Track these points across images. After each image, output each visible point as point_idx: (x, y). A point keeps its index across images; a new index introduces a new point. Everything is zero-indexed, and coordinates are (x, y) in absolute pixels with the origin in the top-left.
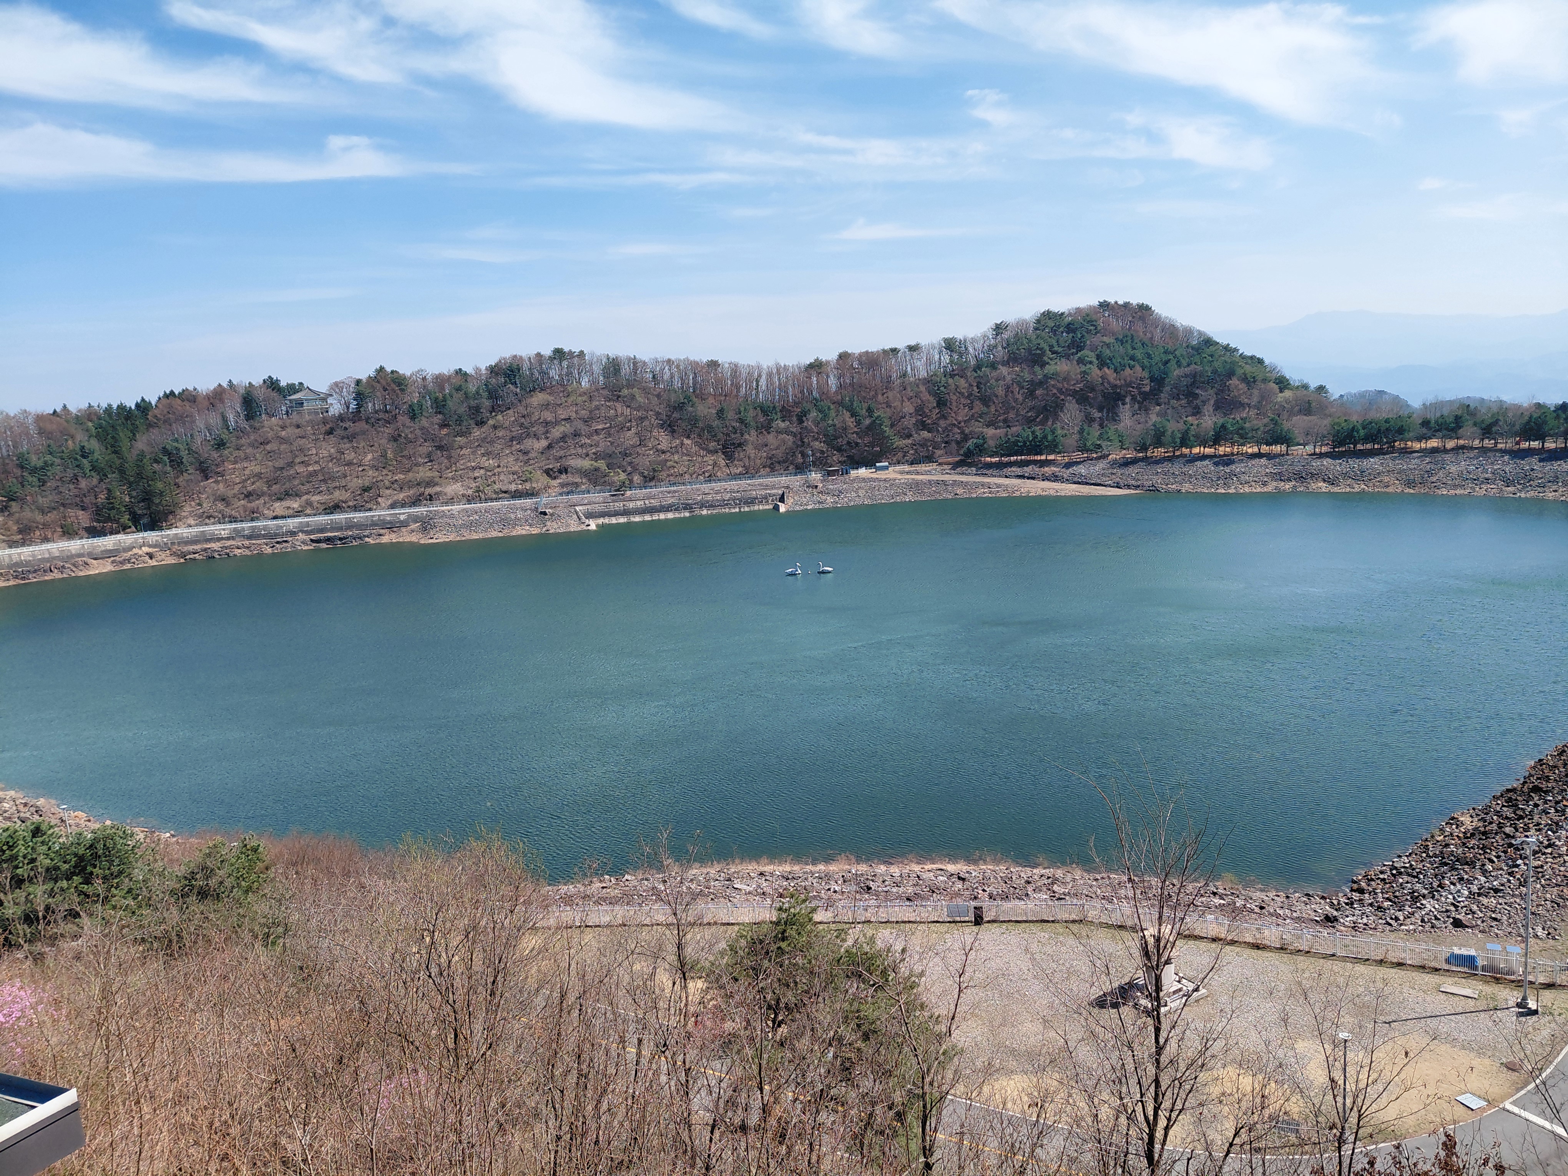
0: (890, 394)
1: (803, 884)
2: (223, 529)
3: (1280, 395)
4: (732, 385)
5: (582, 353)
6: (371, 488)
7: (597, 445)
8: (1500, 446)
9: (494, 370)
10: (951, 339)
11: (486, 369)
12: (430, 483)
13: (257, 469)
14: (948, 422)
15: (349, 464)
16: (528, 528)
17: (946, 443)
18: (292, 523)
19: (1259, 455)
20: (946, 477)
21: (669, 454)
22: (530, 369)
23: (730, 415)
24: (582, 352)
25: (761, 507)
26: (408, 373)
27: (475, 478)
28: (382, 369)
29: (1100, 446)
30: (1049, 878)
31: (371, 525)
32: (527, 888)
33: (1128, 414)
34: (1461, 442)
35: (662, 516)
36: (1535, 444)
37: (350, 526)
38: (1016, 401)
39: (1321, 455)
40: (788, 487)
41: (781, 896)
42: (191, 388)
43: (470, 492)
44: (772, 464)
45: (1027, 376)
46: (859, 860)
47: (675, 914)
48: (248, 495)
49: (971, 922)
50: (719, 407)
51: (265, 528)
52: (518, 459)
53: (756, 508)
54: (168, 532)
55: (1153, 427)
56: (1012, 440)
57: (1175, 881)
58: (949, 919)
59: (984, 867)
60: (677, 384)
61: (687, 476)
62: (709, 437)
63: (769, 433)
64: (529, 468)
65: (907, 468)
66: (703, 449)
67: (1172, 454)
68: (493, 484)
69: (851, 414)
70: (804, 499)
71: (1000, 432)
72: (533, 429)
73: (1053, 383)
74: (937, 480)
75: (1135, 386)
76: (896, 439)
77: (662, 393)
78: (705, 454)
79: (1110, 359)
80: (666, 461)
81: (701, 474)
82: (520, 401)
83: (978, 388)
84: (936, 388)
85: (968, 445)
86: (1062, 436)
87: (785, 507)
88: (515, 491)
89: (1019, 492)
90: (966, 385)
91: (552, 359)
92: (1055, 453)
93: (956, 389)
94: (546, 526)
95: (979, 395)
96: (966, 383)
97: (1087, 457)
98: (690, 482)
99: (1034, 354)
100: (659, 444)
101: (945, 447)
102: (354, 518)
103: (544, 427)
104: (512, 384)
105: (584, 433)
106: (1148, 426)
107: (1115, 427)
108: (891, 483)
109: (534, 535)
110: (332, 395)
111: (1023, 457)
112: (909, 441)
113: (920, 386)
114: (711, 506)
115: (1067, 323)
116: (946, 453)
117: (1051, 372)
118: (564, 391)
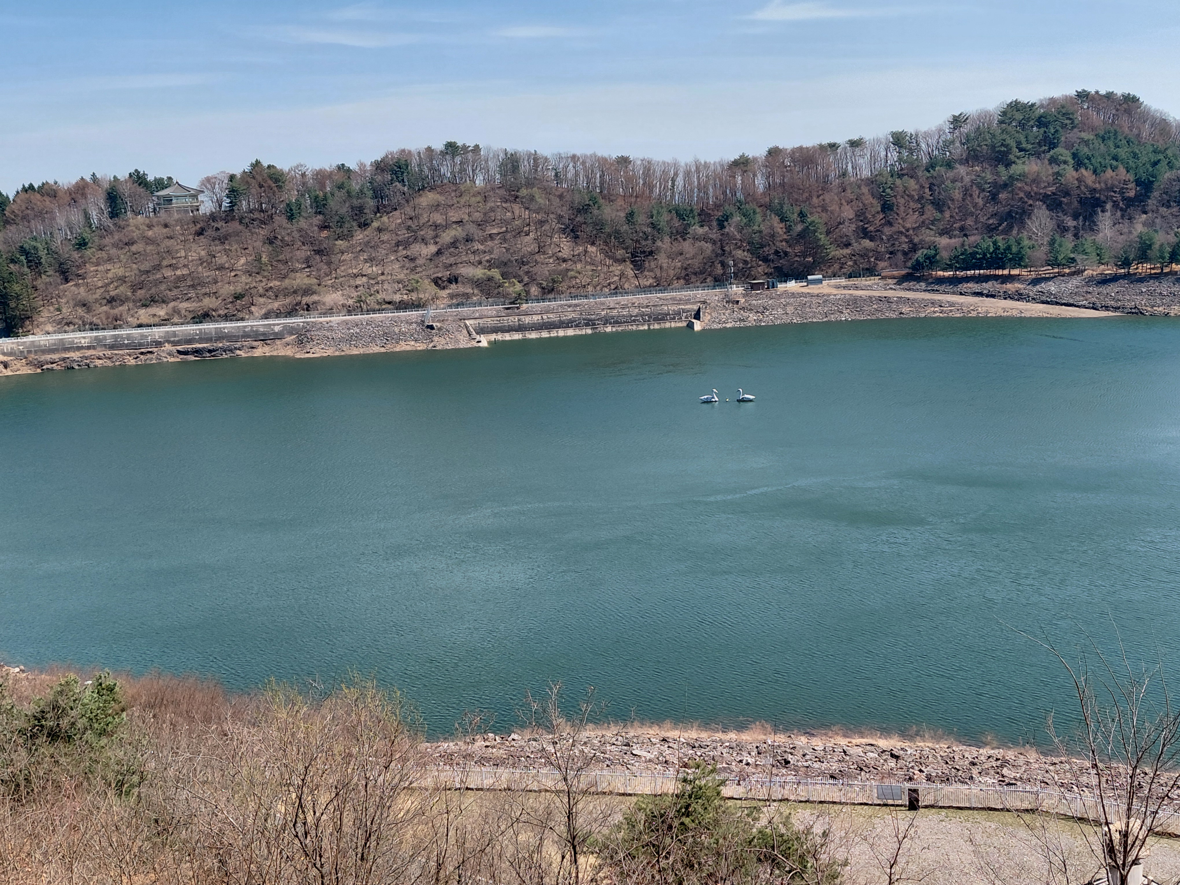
0: (827, 197)
1: (711, 753)
2: (84, 337)
4: (644, 184)
5: (477, 149)
6: (244, 296)
7: (491, 252)
9: (380, 166)
10: (901, 133)
11: (371, 165)
12: (308, 291)
13: (121, 272)
14: (893, 229)
15: (221, 268)
16: (413, 343)
17: (891, 253)
18: (158, 332)
20: (890, 293)
21: (570, 263)
22: (419, 165)
23: (641, 219)
24: (477, 147)
25: (673, 325)
26: (286, 169)
27: (357, 287)
28: (258, 163)
29: (1073, 260)
30: (997, 759)
31: (243, 337)
32: (404, 743)
33: (1108, 223)
35: (561, 333)
37: (220, 336)
38: (975, 205)
40: (704, 302)
41: (686, 765)
42: (51, 182)
43: (351, 302)
44: (687, 275)
45: (989, 177)
46: (776, 730)
47: (565, 779)
48: (111, 301)
49: (905, 806)
50: (628, 209)
51: (129, 337)
52: (404, 266)
53: (668, 325)
54: (25, 339)
55: (1138, 240)
56: (970, 251)
57: (1147, 770)
58: (879, 802)
59: (922, 744)
60: (582, 183)
61: (590, 288)
62: (616, 244)
63: (684, 240)
64: (416, 277)
65: (843, 281)
66: (609, 257)
67: (1159, 271)
68: (376, 293)
69: (781, 219)
70: (723, 316)
71: (955, 242)
72: (422, 233)
73: (1019, 185)
74: (879, 297)
75: (1118, 190)
76: (831, 249)
77: (565, 194)
78: (611, 263)
79: (1089, 159)
80: (568, 270)
81: (606, 287)
82: (407, 201)
83: (930, 189)
84: (881, 190)
85: (917, 256)
86: (1029, 248)
87: (701, 325)
88: (400, 302)
89: (976, 312)
90: (917, 187)
91: (443, 154)
92: (1020, 266)
93: (905, 191)
94: (432, 341)
95: (931, 198)
96: (916, 184)
97: (1058, 273)
98: (593, 295)
99: (998, 152)
100: (560, 251)
101: (889, 258)
102: (224, 328)
103: (434, 231)
104: (399, 182)
105: (477, 238)
106: (1132, 237)
107: (1093, 237)
108: (825, 299)
109: (420, 351)
110: (203, 192)
111: (982, 271)
112: (847, 251)
113: (862, 187)
114: (616, 322)
115: (1037, 116)
116: (891, 265)
117: (1018, 173)
118: (456, 191)
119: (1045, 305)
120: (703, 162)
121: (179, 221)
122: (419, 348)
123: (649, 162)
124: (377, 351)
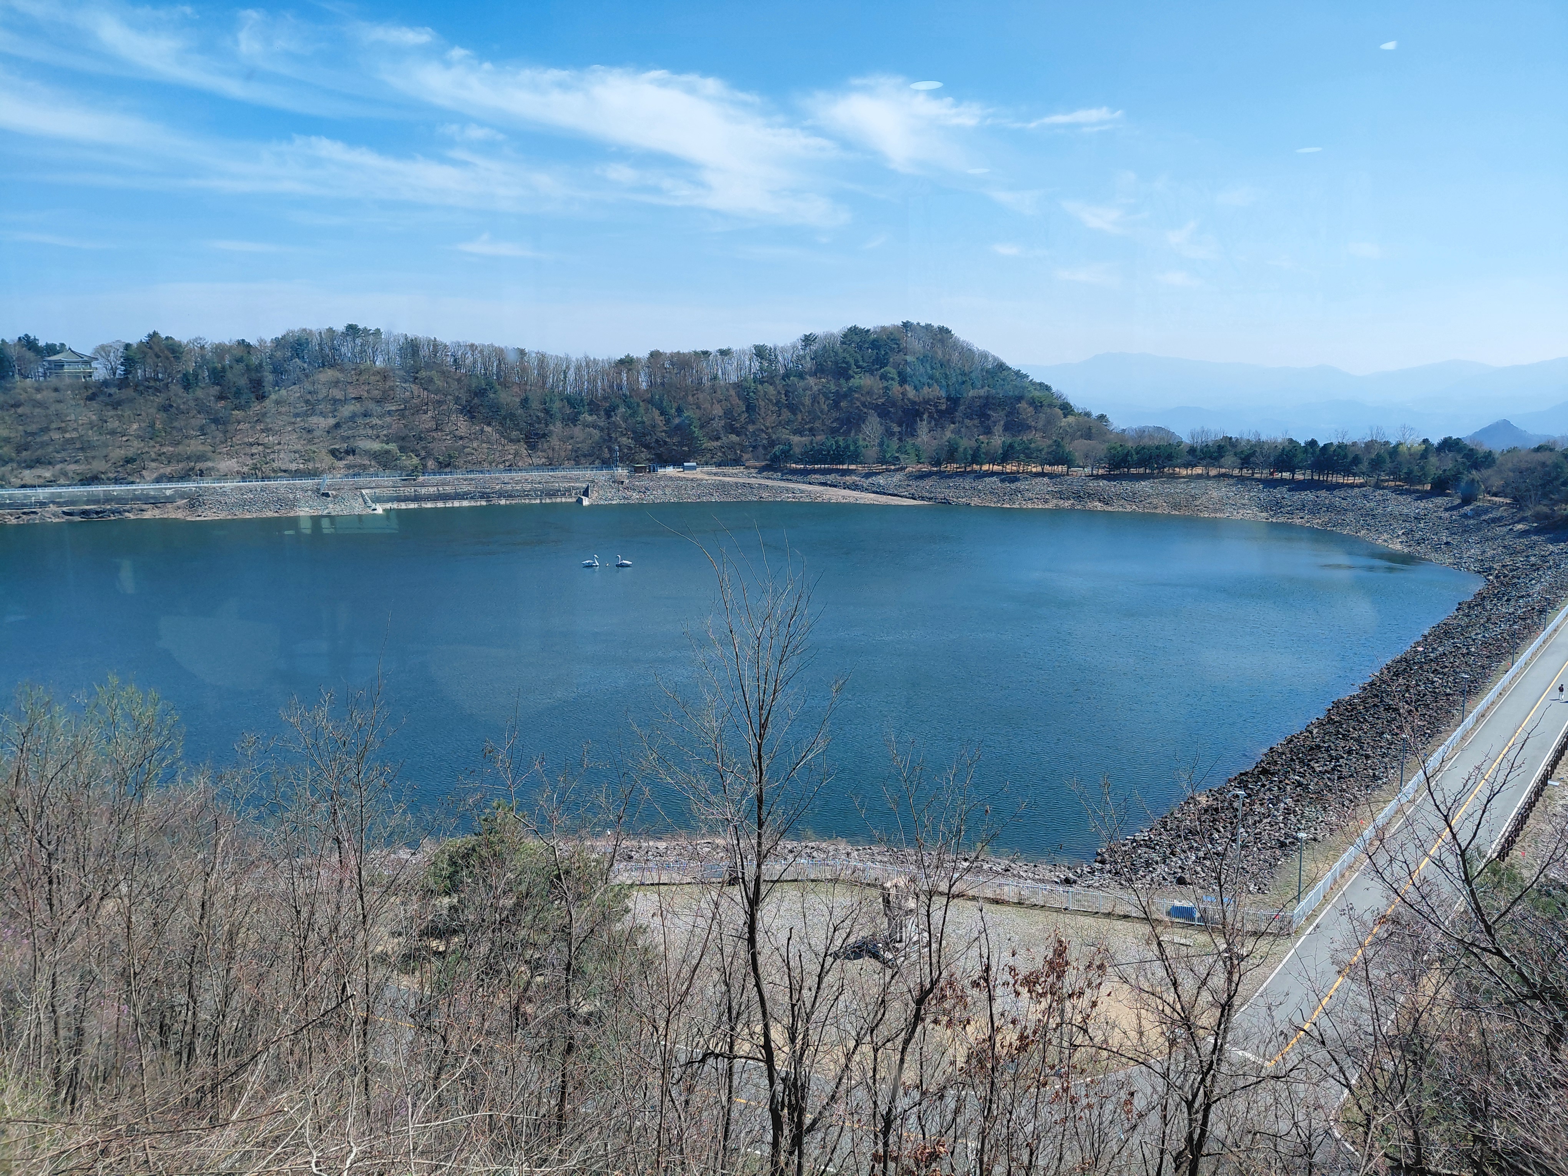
0: (701, 396)
3: (1064, 420)
4: (538, 374)
5: (378, 332)
6: (135, 460)
7: (388, 427)
8: (1256, 476)
9: (279, 343)
10: (762, 346)
11: (272, 341)
12: (202, 458)
14: (756, 426)
15: (112, 432)
16: (307, 509)
17: (753, 447)
18: (42, 493)
19: (1042, 474)
20: (752, 481)
21: (467, 440)
22: (320, 344)
23: (535, 405)
24: (378, 330)
25: (564, 500)
26: (184, 341)
27: (252, 455)
28: (155, 334)
29: (897, 458)
31: (132, 500)
33: (926, 430)
34: (1223, 470)
35: (456, 504)
36: (1286, 475)
37: (108, 499)
38: (821, 411)
39: (1097, 477)
40: (593, 481)
43: (246, 469)
44: (577, 457)
45: (833, 388)
50: (523, 396)
51: (11, 497)
52: (301, 437)
53: (558, 500)
55: (947, 444)
56: (817, 448)
60: (480, 370)
61: (486, 464)
62: (512, 426)
63: (575, 425)
64: (313, 448)
65: (714, 469)
66: (505, 437)
67: (963, 470)
68: (272, 462)
69: (661, 413)
70: (609, 494)
71: (806, 440)
72: (319, 406)
73: (857, 396)
74: (744, 483)
75: (933, 403)
76: (704, 441)
77: (463, 378)
78: (506, 443)
79: (911, 377)
80: (465, 447)
81: (501, 464)
82: (308, 377)
83: (786, 395)
84: (746, 393)
85: (774, 450)
86: (864, 447)
87: (589, 501)
88: (295, 471)
89: (822, 499)
90: (775, 393)
91: (344, 335)
92: (856, 463)
93: (765, 396)
94: (327, 508)
95: (787, 402)
96: (775, 391)
97: (886, 468)
98: (489, 471)
99: (840, 367)
100: (457, 429)
101: (752, 451)
102: (113, 491)
103: (332, 405)
104: (300, 358)
105: (375, 414)
106: (943, 441)
107: (914, 441)
108: (699, 483)
109: (315, 517)
110: (97, 359)
111: (826, 465)
112: (716, 444)
113: (730, 390)
114: (510, 496)
115: (871, 340)
116: (753, 457)
117: (856, 385)
118: (355, 369)
119: (877, 495)
120: (592, 359)
121: (71, 387)
123: (544, 355)
124: (270, 516)
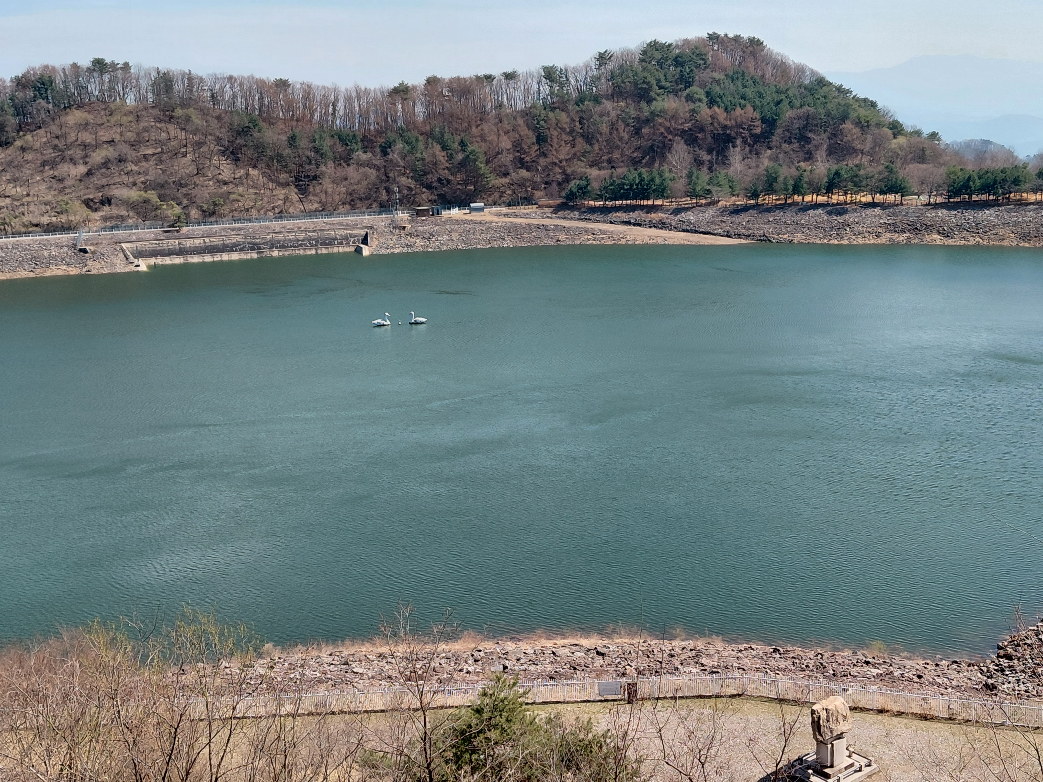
0: (485, 127)
3: (895, 141)
4: (304, 108)
5: (126, 66)
7: (146, 173)
9: (21, 83)
10: (552, 67)
11: (12, 81)
14: (548, 160)
16: (64, 267)
17: (546, 183)
19: (873, 205)
20: (547, 222)
21: (231, 186)
22: (64, 82)
23: (303, 143)
25: (341, 250)
29: (709, 191)
33: (738, 157)
35: (225, 257)
38: (621, 139)
39: (936, 206)
40: (371, 228)
44: (353, 200)
45: (633, 113)
50: (290, 133)
52: (51, 187)
53: (335, 250)
56: (618, 182)
60: (240, 105)
61: (254, 212)
62: (279, 168)
63: (348, 165)
64: (65, 198)
65: (504, 209)
66: (272, 181)
67: (783, 202)
68: (21, 215)
69: (442, 148)
70: (390, 242)
71: (605, 173)
72: (69, 152)
73: (660, 121)
74: (537, 225)
75: (746, 127)
76: (491, 178)
77: (223, 115)
78: (274, 187)
79: (721, 97)
80: (230, 193)
81: (270, 211)
82: (53, 120)
83: (581, 123)
84: (536, 122)
85: (570, 186)
86: (671, 180)
87: (369, 250)
88: (48, 225)
89: (625, 240)
90: (568, 120)
91: (90, 71)
92: (663, 197)
93: (557, 124)
94: (86, 265)
95: (582, 131)
96: (567, 118)
97: (696, 203)
98: (257, 219)
99: (640, 89)
100: (220, 174)
101: (545, 188)
103: (83, 150)
104: (43, 99)
105: (130, 159)
106: (759, 170)
107: (725, 171)
108: (487, 226)
109: (72, 275)
111: (629, 202)
112: (505, 180)
113: (518, 119)
114: (283, 247)
115: (674, 56)
116: (547, 195)
117: (659, 109)
118: (105, 109)
119: (685, 233)
120: (363, 89)
122: (72, 273)
123: (309, 87)
124: (25, 276)
